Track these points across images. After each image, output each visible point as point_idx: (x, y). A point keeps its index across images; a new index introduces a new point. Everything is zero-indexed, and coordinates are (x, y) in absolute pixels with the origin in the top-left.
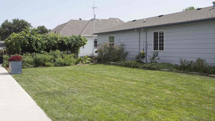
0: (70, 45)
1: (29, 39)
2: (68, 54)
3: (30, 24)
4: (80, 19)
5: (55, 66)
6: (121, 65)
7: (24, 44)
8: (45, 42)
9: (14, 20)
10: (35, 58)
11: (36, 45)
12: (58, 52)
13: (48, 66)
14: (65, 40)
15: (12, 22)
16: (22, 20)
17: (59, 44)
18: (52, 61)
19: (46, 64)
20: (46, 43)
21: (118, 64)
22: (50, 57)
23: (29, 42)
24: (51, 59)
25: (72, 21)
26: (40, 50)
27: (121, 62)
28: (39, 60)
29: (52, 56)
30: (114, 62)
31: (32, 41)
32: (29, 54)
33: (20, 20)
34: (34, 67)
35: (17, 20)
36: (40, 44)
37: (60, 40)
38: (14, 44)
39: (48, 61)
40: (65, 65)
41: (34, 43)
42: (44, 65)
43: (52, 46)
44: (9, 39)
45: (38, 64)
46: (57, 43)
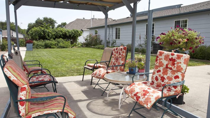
0: (70, 36)
1: (44, 31)
2: (66, 41)
3: (55, 21)
4: (84, 18)
5: (58, 48)
6: (96, 48)
7: (41, 34)
8: (53, 33)
9: (44, 18)
10: (45, 43)
11: (48, 35)
12: (61, 39)
13: (53, 48)
14: (67, 33)
15: (42, 19)
16: (50, 18)
17: (63, 35)
18: (56, 45)
19: (52, 46)
20: (55, 34)
21: (95, 48)
22: (55, 42)
23: (44, 33)
24: (56, 44)
25: (78, 20)
26: (51, 38)
27: (97, 46)
28: (47, 44)
29: (56, 42)
30: (94, 46)
31: (45, 33)
32: (42, 40)
33: (48, 18)
34: (44, 48)
35: (47, 18)
36: (51, 34)
37: (64, 32)
38: (34, 34)
39: (53, 45)
40: (64, 48)
41: (47, 34)
42: (50, 47)
43: (59, 36)
44: (32, 31)
45: (47, 46)
46: (62, 34)
